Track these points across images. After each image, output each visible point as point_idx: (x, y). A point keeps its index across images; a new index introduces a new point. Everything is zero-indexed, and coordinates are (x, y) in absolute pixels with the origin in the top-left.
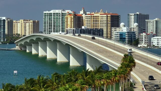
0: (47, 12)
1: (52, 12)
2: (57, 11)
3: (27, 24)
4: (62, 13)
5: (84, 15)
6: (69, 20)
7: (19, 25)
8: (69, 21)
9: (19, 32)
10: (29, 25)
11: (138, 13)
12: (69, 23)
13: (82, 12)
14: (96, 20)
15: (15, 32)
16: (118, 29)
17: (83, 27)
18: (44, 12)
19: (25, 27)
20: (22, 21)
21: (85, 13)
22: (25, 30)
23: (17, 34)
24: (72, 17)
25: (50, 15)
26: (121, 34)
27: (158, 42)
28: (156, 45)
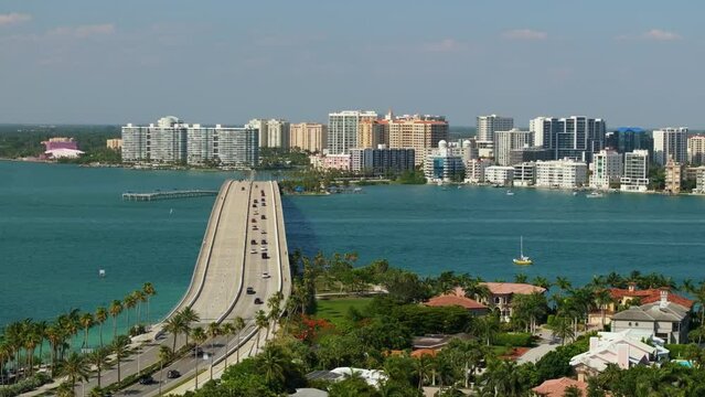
0: (335, 114)
1: (343, 114)
2: (351, 113)
3: (313, 131)
4: (360, 117)
5: (391, 123)
6: (365, 131)
7: (300, 131)
9: (300, 144)
10: (316, 131)
11: (494, 116)
12: (365, 135)
13: (388, 117)
14: (407, 132)
15: (293, 143)
16: (434, 150)
17: (380, 147)
18: (330, 115)
19: (309, 136)
20: (303, 125)
21: (393, 117)
22: (309, 141)
23: (296, 147)
24: (371, 125)
25: (340, 119)
26: (436, 162)
27: (496, 175)
28: (492, 181)
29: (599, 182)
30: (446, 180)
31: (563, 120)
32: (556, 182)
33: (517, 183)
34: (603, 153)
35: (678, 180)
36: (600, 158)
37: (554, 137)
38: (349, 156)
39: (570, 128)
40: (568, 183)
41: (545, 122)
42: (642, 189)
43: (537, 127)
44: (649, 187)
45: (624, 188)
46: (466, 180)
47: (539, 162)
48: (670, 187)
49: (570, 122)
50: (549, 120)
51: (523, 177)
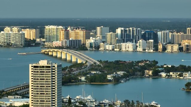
8: (62, 34)
9: (26, 37)
10: (33, 32)
11: (102, 27)
14: (77, 34)
16: (89, 40)
17: (70, 39)
19: (30, 34)
20: (28, 30)
24: (64, 31)
25: (50, 29)
27: (109, 47)
28: (108, 49)
29: (140, 49)
30: (94, 49)
31: (127, 29)
32: (127, 49)
33: (115, 50)
34: (141, 41)
35: (161, 48)
36: (140, 42)
37: (124, 35)
38: (61, 42)
39: (130, 32)
40: (131, 49)
41: (122, 31)
42: (152, 51)
43: (119, 31)
44: (154, 50)
45: (147, 51)
46: (100, 49)
47: (122, 43)
48: (159, 50)
49: (130, 30)
50: (123, 29)
51: (117, 48)
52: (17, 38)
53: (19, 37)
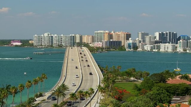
0: (96, 32)
1: (99, 32)
2: (101, 31)
4: (104, 32)
5: (114, 34)
6: (106, 36)
7: (85, 38)
9: (85, 42)
10: (90, 38)
11: (143, 32)
12: (106, 38)
13: (113, 32)
14: (119, 36)
16: (128, 41)
17: (111, 40)
18: (95, 32)
19: (88, 39)
20: (86, 36)
22: (88, 40)
23: (84, 42)
24: (108, 34)
25: (98, 33)
26: (129, 44)
27: (148, 48)
28: (146, 50)
29: (180, 50)
30: (132, 49)
31: (165, 33)
32: (166, 50)
33: (154, 50)
34: (181, 41)
37: (162, 38)
38: (102, 43)
39: (167, 35)
40: (170, 50)
41: (159, 33)
43: (157, 35)
45: (188, 51)
46: (138, 50)
47: (160, 44)
49: (167, 33)
50: (161, 33)
51: (156, 48)
52: (67, 40)
53: (69, 39)
